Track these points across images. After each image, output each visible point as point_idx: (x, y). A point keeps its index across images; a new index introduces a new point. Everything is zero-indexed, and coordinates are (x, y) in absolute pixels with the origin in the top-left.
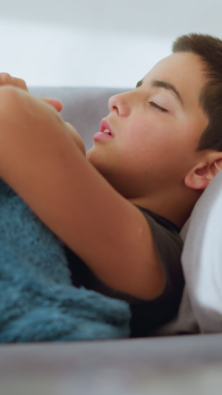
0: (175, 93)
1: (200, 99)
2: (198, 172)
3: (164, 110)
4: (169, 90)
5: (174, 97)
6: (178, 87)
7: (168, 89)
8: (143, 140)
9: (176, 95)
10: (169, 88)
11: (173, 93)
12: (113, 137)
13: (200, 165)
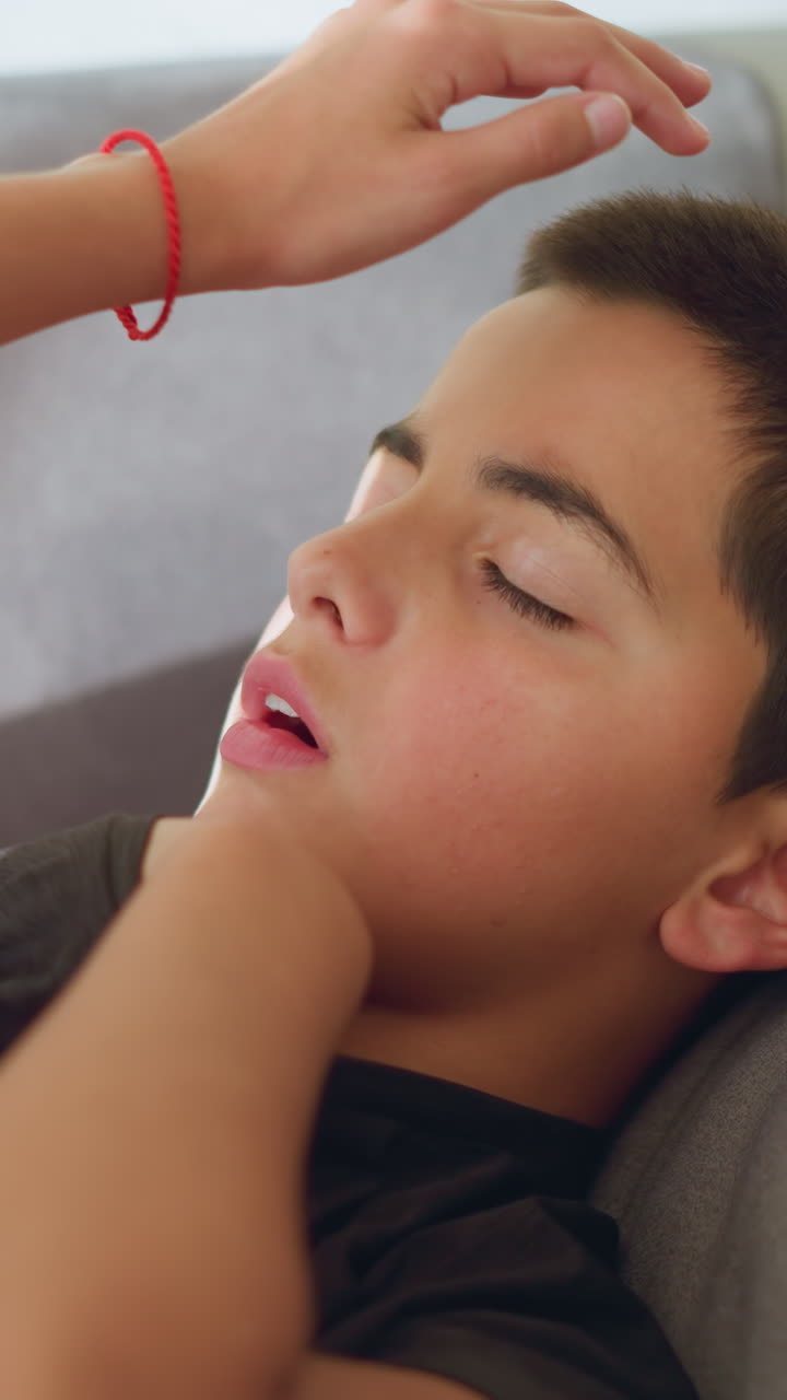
0: (607, 537)
1: (727, 557)
2: (723, 890)
3: (559, 619)
4: (576, 519)
5: (603, 554)
6: (614, 503)
7: (568, 514)
8: (477, 776)
9: (614, 545)
10: (573, 509)
11: (598, 538)
12: (325, 756)
13: (735, 860)
